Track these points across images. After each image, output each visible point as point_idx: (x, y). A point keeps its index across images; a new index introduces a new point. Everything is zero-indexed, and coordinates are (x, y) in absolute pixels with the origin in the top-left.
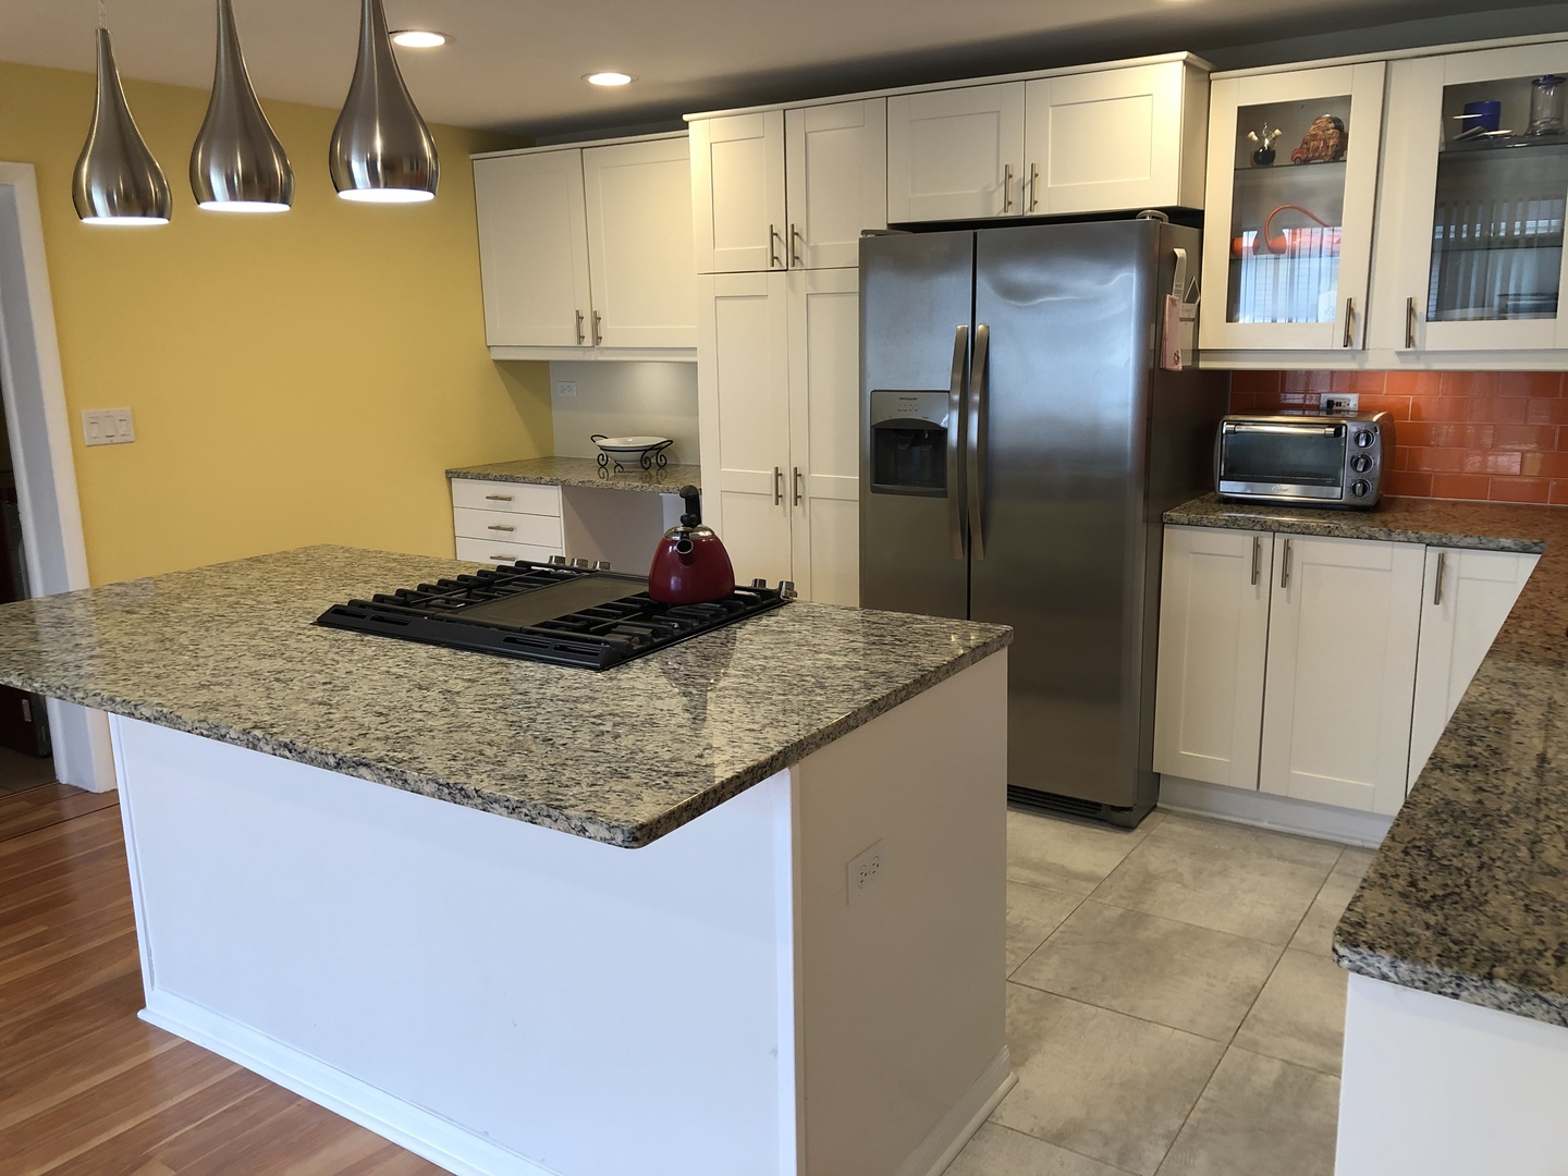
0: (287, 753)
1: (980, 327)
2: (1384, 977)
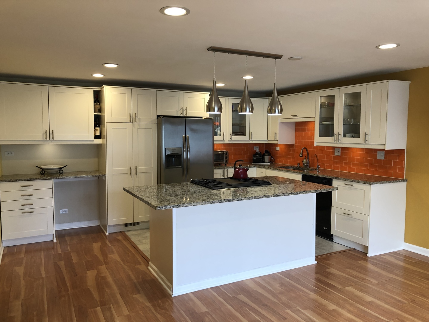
1: (187, 137)
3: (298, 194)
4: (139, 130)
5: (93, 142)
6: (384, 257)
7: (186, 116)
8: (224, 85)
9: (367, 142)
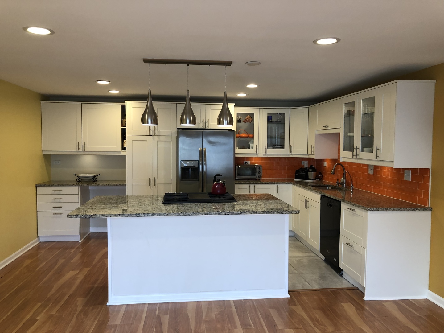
0: (229, 214)
1: (204, 150)
2: (373, 210)
3: (239, 214)
4: (158, 142)
5: (120, 154)
6: (384, 303)
7: (208, 128)
8: (246, 95)
9: (378, 159)
